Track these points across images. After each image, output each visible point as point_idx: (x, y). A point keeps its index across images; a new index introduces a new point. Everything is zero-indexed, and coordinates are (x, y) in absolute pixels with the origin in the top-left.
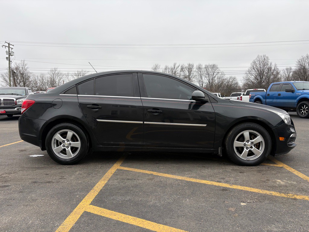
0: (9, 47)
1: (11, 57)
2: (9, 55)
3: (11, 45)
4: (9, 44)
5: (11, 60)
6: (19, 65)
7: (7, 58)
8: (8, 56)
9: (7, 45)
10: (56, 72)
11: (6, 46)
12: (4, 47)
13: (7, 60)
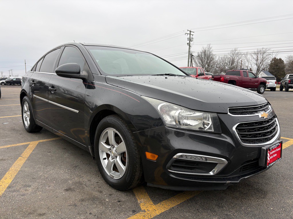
0: (190, 34)
1: (191, 42)
2: (190, 41)
3: (192, 32)
4: (190, 31)
5: (190, 45)
6: (205, 49)
7: (188, 44)
8: (188, 42)
9: (189, 32)
10: (236, 52)
11: (188, 34)
12: (186, 34)
13: (188, 45)
